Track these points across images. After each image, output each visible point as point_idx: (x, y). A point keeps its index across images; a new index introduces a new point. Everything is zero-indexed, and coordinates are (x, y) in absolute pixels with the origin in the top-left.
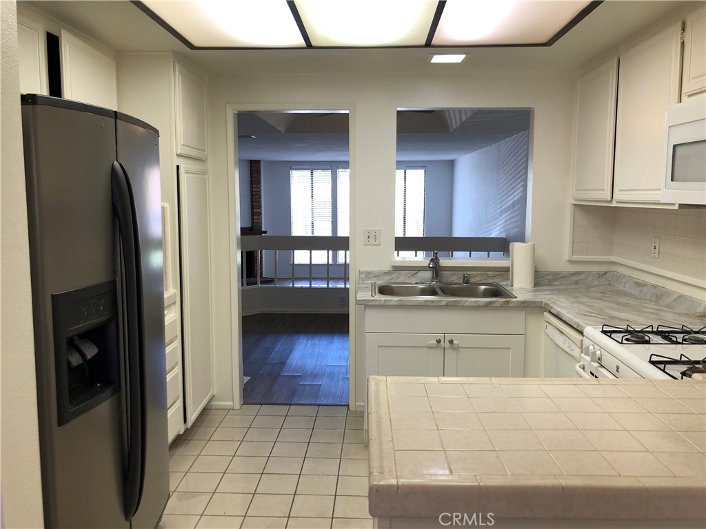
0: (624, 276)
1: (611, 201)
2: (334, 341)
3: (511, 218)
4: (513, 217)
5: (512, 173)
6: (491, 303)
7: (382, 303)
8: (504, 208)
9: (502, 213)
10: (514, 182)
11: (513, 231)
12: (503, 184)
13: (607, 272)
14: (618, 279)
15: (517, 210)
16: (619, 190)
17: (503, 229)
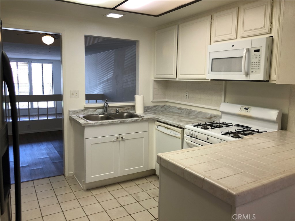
0: (172, 107)
1: (176, 79)
2: (34, 147)
3: (106, 86)
4: (107, 86)
5: (106, 67)
6: (137, 120)
7: (93, 124)
8: (101, 81)
9: (100, 84)
10: (107, 71)
11: (107, 91)
12: (100, 71)
13: (164, 105)
14: (169, 108)
15: (110, 82)
16: (181, 75)
17: (102, 90)
